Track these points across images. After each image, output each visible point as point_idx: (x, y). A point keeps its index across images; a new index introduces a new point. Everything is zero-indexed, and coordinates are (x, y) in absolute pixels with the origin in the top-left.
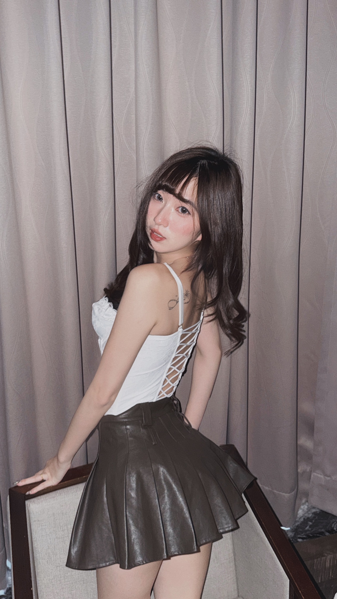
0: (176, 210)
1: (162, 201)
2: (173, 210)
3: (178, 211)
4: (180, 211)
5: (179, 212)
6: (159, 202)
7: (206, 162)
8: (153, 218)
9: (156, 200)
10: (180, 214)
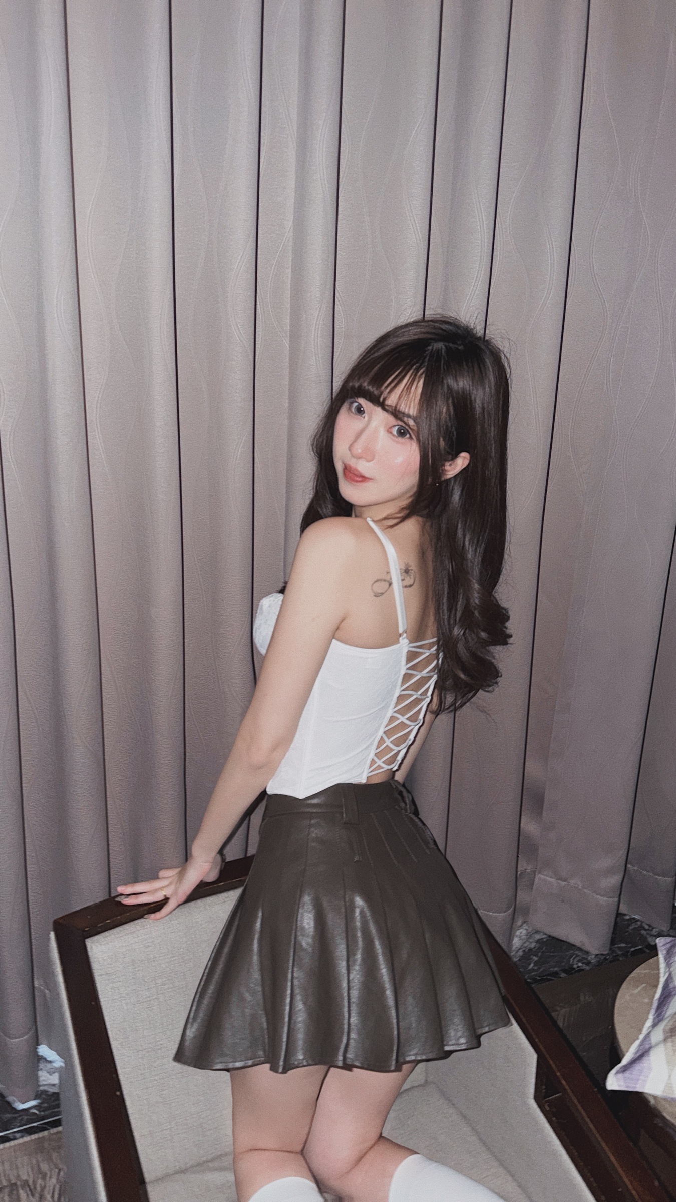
0: (388, 431)
1: (363, 416)
2: (382, 432)
3: (391, 433)
4: (395, 433)
5: (394, 435)
6: (359, 417)
7: (444, 347)
8: (348, 446)
9: (352, 414)
10: (395, 438)
